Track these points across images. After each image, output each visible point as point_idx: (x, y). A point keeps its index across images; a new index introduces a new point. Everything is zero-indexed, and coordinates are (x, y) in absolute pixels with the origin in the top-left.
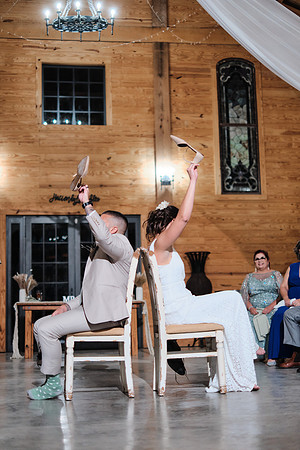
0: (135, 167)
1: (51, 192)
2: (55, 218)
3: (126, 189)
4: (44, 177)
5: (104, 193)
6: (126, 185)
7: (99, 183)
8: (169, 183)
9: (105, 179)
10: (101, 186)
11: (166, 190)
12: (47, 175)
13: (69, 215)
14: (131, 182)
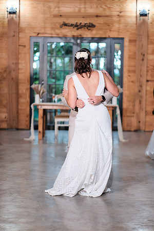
0: (122, 2)
1: (62, 20)
2: (64, 39)
3: (115, 19)
4: (57, 9)
5: (99, 22)
6: (115, 16)
7: (95, 14)
8: (146, 15)
9: (100, 11)
10: (97, 16)
11: (144, 20)
12: (59, 7)
13: (74, 37)
14: (118, 13)
